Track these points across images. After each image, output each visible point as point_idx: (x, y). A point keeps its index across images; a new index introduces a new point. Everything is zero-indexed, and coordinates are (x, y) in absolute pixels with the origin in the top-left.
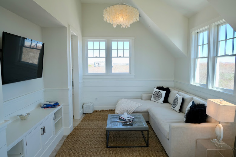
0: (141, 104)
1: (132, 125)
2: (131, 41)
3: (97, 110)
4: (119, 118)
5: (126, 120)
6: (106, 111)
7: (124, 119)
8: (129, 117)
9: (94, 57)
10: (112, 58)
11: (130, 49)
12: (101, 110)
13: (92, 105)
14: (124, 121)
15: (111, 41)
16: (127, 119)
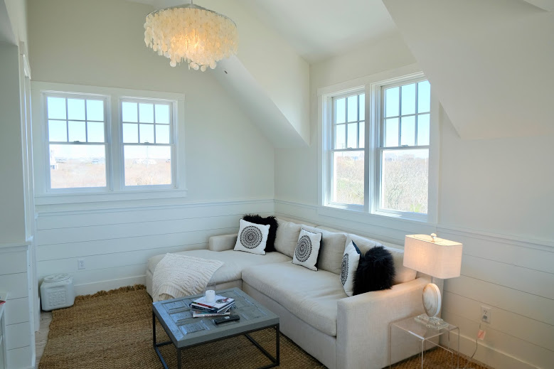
0: (222, 263)
1: (237, 319)
2: (176, 104)
3: (85, 294)
4: (194, 307)
5: (217, 309)
6: (113, 292)
7: (210, 307)
8: (219, 301)
9: (68, 143)
10: (125, 147)
11: (172, 124)
12: (96, 293)
13: (70, 281)
14: (212, 312)
15: (122, 100)
16: (218, 306)
